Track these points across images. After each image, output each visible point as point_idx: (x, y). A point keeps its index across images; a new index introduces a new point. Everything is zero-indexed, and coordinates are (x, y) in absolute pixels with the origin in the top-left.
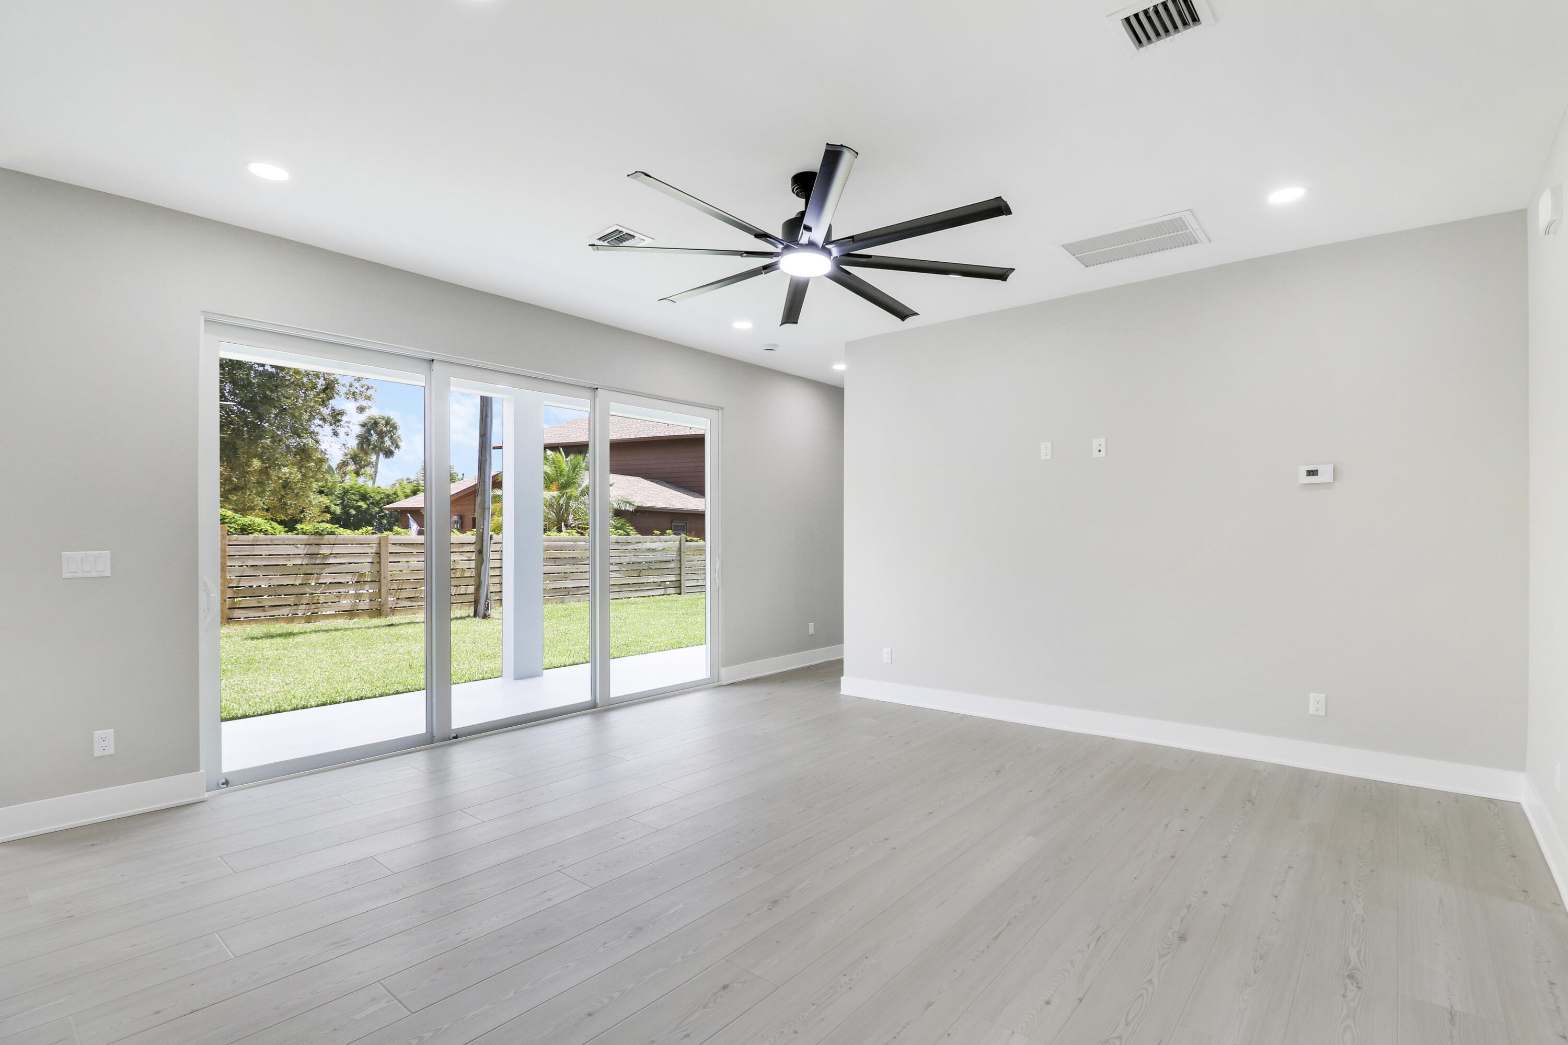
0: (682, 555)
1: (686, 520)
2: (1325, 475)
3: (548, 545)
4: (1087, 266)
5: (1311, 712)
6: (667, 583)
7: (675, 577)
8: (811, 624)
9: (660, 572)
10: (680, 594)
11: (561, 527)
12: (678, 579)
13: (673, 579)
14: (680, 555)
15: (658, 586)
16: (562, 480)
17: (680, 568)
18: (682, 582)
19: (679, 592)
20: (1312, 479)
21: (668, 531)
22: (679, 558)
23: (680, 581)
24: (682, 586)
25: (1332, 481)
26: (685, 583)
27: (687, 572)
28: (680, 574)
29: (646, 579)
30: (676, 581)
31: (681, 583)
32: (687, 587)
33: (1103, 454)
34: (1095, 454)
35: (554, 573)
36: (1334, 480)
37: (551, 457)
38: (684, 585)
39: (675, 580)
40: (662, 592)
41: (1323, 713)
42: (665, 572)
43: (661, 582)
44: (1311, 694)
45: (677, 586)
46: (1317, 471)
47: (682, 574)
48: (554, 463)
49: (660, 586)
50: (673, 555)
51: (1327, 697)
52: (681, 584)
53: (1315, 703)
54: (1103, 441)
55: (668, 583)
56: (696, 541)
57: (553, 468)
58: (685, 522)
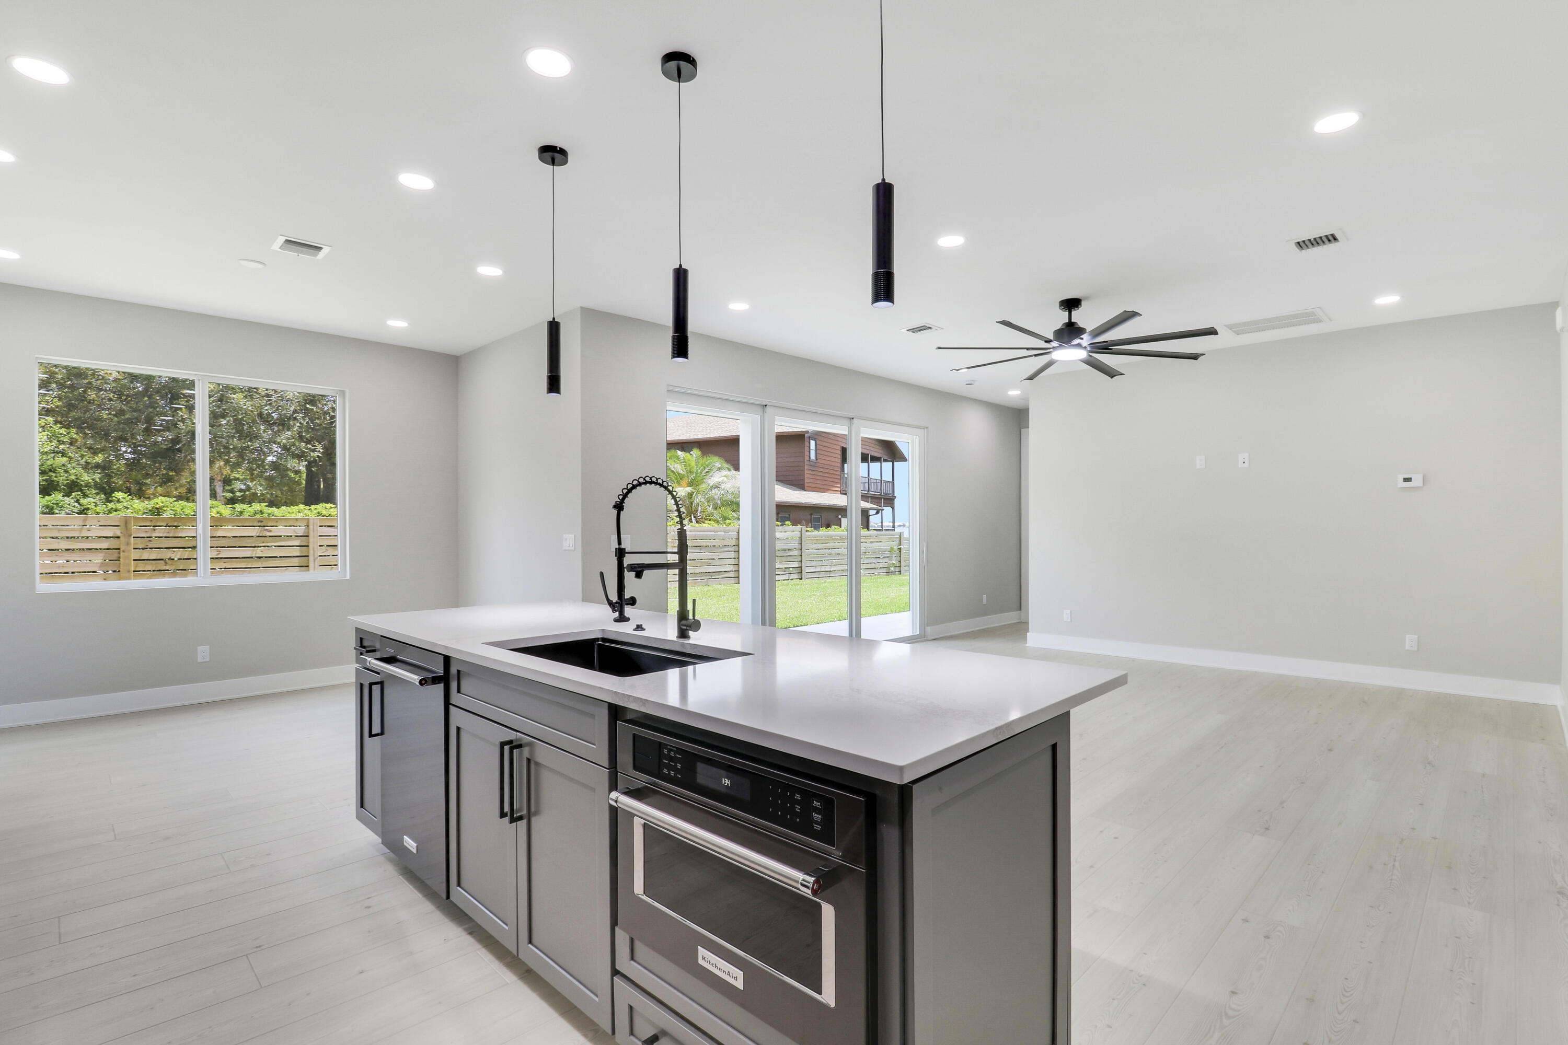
1: (790, 512)
2: (1417, 482)
3: (695, 535)
4: (1238, 334)
5: (1407, 648)
7: (799, 564)
8: (985, 596)
9: (784, 559)
10: (801, 579)
11: (691, 519)
14: (801, 544)
15: (782, 571)
16: (692, 477)
17: (801, 555)
19: (801, 577)
20: (1407, 484)
22: (800, 547)
23: (801, 567)
24: (803, 572)
25: (1422, 485)
27: (807, 560)
28: (801, 561)
32: (807, 572)
33: (1246, 465)
34: (1241, 465)
35: (695, 560)
36: (1424, 484)
37: (682, 456)
38: (805, 570)
39: (797, 566)
40: (786, 577)
41: (1415, 649)
42: (789, 559)
43: (786, 568)
44: (1407, 636)
45: (799, 572)
46: (1411, 478)
48: (685, 462)
49: (785, 571)
50: (796, 544)
51: (1418, 638)
52: (802, 570)
53: (1410, 641)
54: (1246, 455)
55: (792, 569)
56: (811, 532)
57: (683, 466)
58: (789, 513)
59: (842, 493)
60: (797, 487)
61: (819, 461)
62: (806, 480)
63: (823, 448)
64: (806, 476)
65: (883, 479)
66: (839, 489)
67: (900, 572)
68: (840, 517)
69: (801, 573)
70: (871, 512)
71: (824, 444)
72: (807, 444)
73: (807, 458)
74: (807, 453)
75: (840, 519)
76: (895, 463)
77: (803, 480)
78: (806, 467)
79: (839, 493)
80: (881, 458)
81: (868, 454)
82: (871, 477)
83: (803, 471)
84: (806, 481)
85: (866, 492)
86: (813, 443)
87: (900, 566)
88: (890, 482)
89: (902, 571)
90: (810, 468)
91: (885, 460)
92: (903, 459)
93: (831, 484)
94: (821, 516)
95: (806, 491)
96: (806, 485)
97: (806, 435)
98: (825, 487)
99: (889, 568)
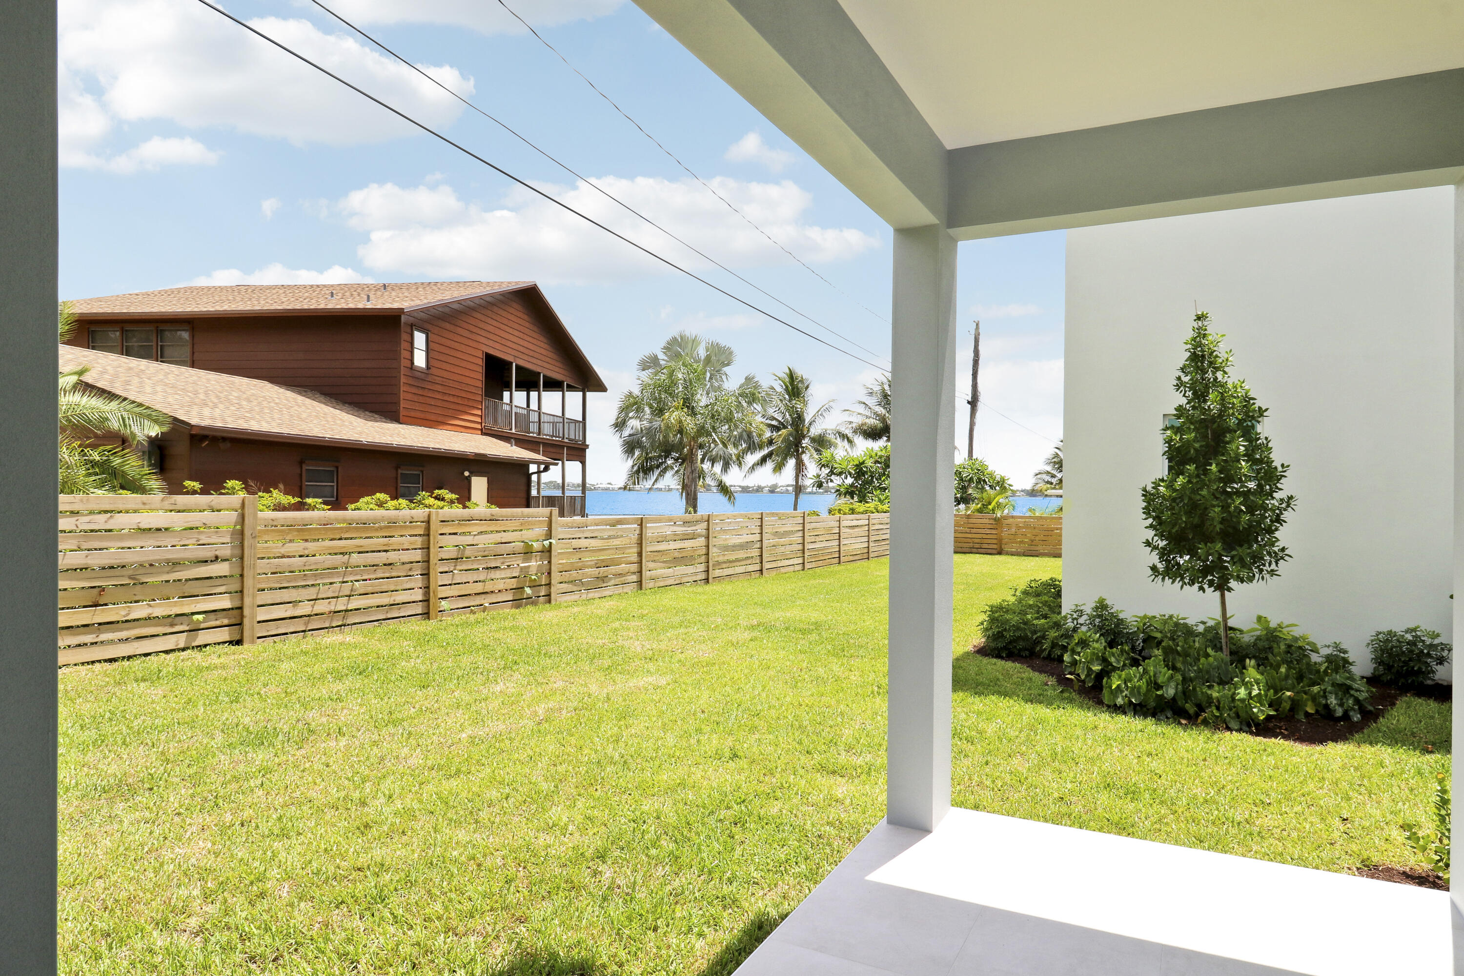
0: (246, 543)
6: (195, 617)
7: (231, 599)
9: (178, 588)
10: (239, 642)
12: (237, 604)
13: (225, 603)
14: (242, 543)
17: (240, 576)
18: (246, 612)
19: (237, 638)
21: (230, 483)
22: (237, 552)
23: (241, 608)
24: (246, 621)
26: (255, 614)
27: (263, 586)
28: (242, 592)
29: (123, 613)
30: (232, 609)
31: (242, 612)
32: (259, 622)
38: (254, 615)
39: (227, 607)
42: (195, 586)
43: (177, 615)
45: (233, 621)
47: (245, 591)
50: (225, 545)
52: (242, 616)
55: (200, 617)
59: (483, 434)
60: (386, 417)
61: (433, 371)
62: (403, 404)
63: (442, 349)
64: (402, 395)
65: (567, 415)
66: (479, 426)
67: (549, 595)
68: (467, 474)
69: (240, 624)
70: (533, 468)
71: (443, 341)
72: (405, 336)
73: (405, 363)
74: (405, 354)
75: (468, 480)
76: (588, 394)
77: (397, 403)
78: (403, 380)
79: (480, 432)
80: (563, 382)
81: (539, 374)
82: (544, 410)
83: (398, 385)
84: (402, 406)
85: (535, 435)
86: (420, 339)
87: (549, 585)
88: (578, 421)
89: (553, 596)
90: (410, 382)
91: (571, 388)
92: (600, 387)
93: (450, 413)
94: (422, 472)
95: (401, 423)
96: (402, 412)
97: (403, 318)
98: (440, 419)
99: (521, 589)
